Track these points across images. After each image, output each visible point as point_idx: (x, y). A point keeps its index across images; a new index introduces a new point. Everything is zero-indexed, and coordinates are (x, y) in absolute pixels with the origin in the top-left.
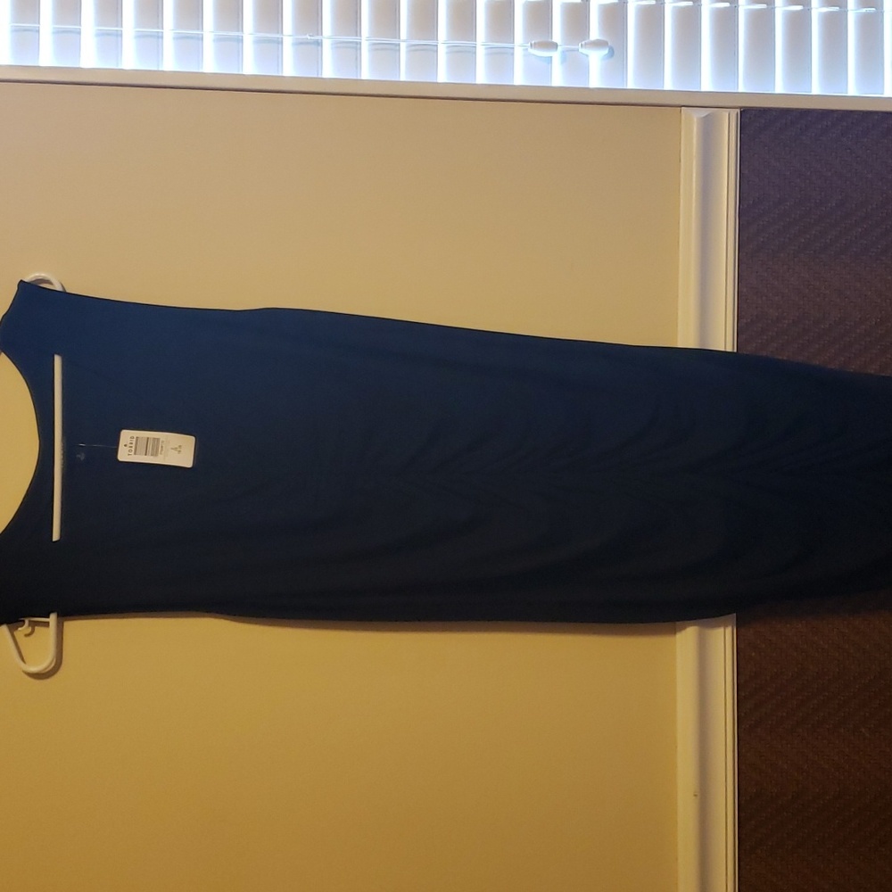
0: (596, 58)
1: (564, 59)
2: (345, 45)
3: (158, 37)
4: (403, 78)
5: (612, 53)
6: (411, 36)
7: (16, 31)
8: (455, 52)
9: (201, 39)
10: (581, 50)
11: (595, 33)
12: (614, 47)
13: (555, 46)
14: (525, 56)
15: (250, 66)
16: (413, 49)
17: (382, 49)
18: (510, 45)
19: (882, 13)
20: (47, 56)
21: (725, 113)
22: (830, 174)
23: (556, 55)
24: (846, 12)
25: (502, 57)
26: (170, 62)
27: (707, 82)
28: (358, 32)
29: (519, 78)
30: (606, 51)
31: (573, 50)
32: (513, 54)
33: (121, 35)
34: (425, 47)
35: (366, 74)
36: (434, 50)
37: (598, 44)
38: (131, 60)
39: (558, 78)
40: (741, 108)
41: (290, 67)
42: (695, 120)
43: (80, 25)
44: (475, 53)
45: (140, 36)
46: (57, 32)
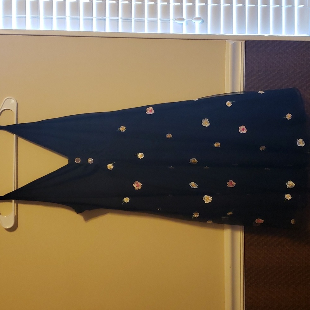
0: (197, 23)
1: (187, 24)
2: (113, 20)
3: (51, 18)
4: (133, 31)
5: (203, 21)
6: (136, 16)
7: (4, 17)
8: (150, 22)
9: (66, 19)
10: (192, 21)
11: (197, 15)
12: (204, 20)
13: (183, 20)
14: (174, 23)
15: (82, 28)
16: (136, 21)
17: (125, 21)
18: (169, 19)
19: (294, 7)
20: (15, 26)
21: (240, 42)
22: (275, 62)
23: (184, 23)
24: (282, 7)
25: (166, 24)
26: (55, 27)
27: (235, 32)
28: (118, 16)
29: (172, 31)
30: (201, 21)
31: (190, 21)
32: (170, 22)
33: (39, 18)
34: (140, 20)
35: (121, 30)
36: (144, 21)
37: (198, 19)
38: (42, 27)
39: (185, 31)
40: (245, 40)
41: (95, 29)
42: (230, 44)
43: (26, 15)
44: (157, 22)
45: (45, 18)
46: (18, 17)
